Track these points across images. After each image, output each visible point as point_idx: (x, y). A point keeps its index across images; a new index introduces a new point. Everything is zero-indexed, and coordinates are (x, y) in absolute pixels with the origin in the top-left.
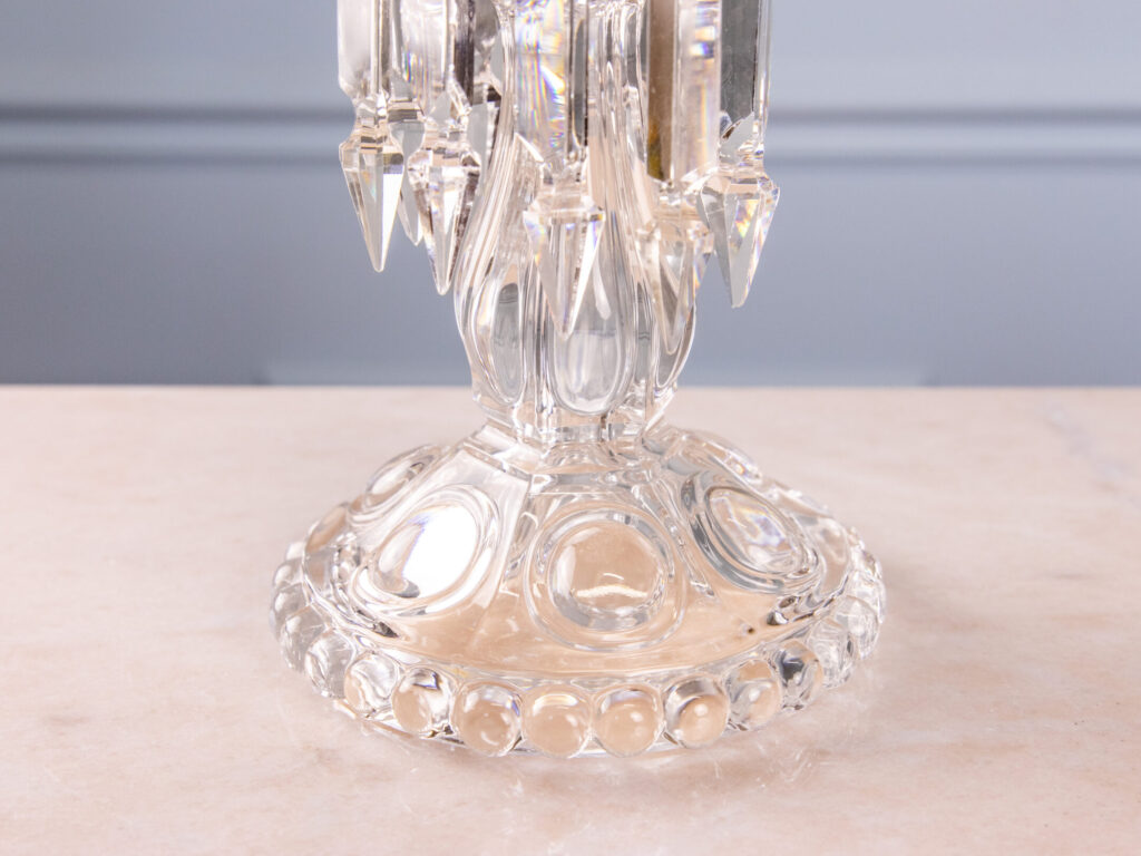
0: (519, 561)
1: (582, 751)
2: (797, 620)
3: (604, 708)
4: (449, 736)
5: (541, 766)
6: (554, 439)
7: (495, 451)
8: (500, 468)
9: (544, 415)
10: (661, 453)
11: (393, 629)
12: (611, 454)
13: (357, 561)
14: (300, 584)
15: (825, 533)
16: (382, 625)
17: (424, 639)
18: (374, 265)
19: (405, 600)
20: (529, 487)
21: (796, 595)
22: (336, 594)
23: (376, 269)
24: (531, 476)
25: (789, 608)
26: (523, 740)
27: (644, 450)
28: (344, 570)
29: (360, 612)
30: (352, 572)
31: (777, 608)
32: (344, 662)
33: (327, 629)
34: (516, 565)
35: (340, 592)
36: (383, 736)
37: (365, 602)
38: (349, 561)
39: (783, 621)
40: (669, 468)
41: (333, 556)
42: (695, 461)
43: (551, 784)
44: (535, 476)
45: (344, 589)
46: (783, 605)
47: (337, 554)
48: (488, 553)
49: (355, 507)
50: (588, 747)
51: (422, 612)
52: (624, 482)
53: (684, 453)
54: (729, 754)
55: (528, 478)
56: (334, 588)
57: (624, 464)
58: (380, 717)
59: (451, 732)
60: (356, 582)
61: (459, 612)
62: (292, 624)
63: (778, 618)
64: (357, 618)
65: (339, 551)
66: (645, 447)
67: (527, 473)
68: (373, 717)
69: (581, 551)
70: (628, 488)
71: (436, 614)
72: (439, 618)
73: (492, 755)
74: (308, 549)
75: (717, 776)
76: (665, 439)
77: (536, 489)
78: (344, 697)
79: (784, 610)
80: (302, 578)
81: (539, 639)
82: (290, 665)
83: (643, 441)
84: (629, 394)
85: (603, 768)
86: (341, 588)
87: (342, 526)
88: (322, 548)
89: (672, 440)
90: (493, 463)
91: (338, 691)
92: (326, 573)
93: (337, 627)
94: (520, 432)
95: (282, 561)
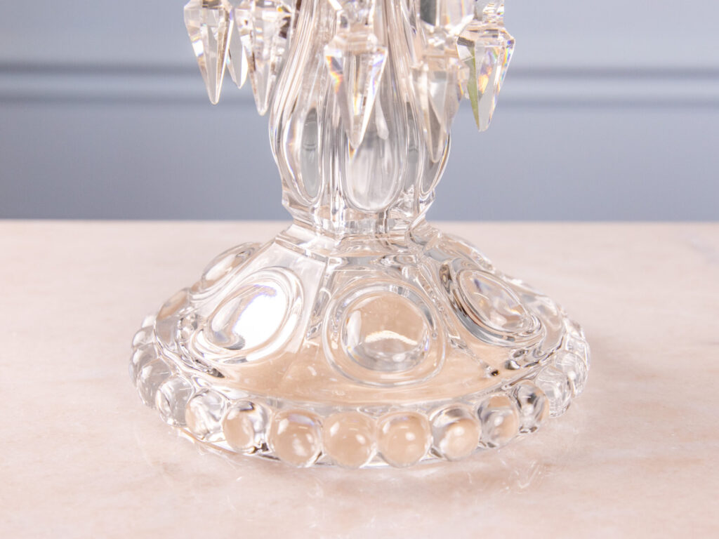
0: (317, 327)
1: (368, 464)
2: (527, 366)
3: (385, 429)
4: (265, 453)
5: (336, 475)
6: (343, 232)
7: (300, 242)
8: (304, 254)
9: (337, 215)
10: (423, 243)
11: (222, 373)
12: (387, 244)
13: (195, 326)
14: (152, 343)
15: (542, 308)
16: (215, 370)
17: (247, 381)
18: (211, 99)
19: (231, 351)
20: (326, 268)
21: (524, 348)
22: (179, 349)
23: (213, 103)
24: (327, 258)
25: (521, 358)
26: (323, 455)
27: (411, 242)
28: (185, 332)
29: (197, 361)
30: (191, 335)
31: (512, 358)
32: (185, 398)
33: (173, 374)
34: (315, 329)
35: (182, 348)
36: (213, 454)
37: (202, 354)
38: (188, 327)
39: (517, 367)
40: (430, 255)
41: (177, 324)
42: (448, 252)
43: (344, 488)
44: (330, 258)
45: (185, 345)
46: (516, 356)
47: (180, 322)
48: (293, 319)
49: (194, 289)
50: (374, 461)
51: (244, 360)
52: (396, 264)
53: (439, 246)
54: (480, 465)
55: (325, 260)
56: (178, 344)
57: (396, 251)
58: (213, 438)
59: (267, 450)
60: (195, 340)
61: (271, 361)
62: (146, 371)
63: (513, 364)
64: (195, 365)
65: (182, 319)
66: (412, 240)
67: (324, 256)
68: (208, 438)
69: (366, 314)
70: (399, 269)
71: (254, 362)
72: (257, 364)
73: (300, 467)
74: (159, 318)
75: (471, 482)
76: (426, 235)
77: (330, 269)
78: (185, 425)
79: (517, 359)
80: (153, 339)
81: (334, 380)
82: (144, 402)
83: (411, 235)
84: (399, 200)
85: (383, 477)
86: (183, 345)
87: (185, 302)
88: (169, 317)
89: (431, 236)
90: (299, 251)
91: (181, 420)
92: (172, 335)
93: (181, 372)
94: (319, 228)
95: (139, 328)
